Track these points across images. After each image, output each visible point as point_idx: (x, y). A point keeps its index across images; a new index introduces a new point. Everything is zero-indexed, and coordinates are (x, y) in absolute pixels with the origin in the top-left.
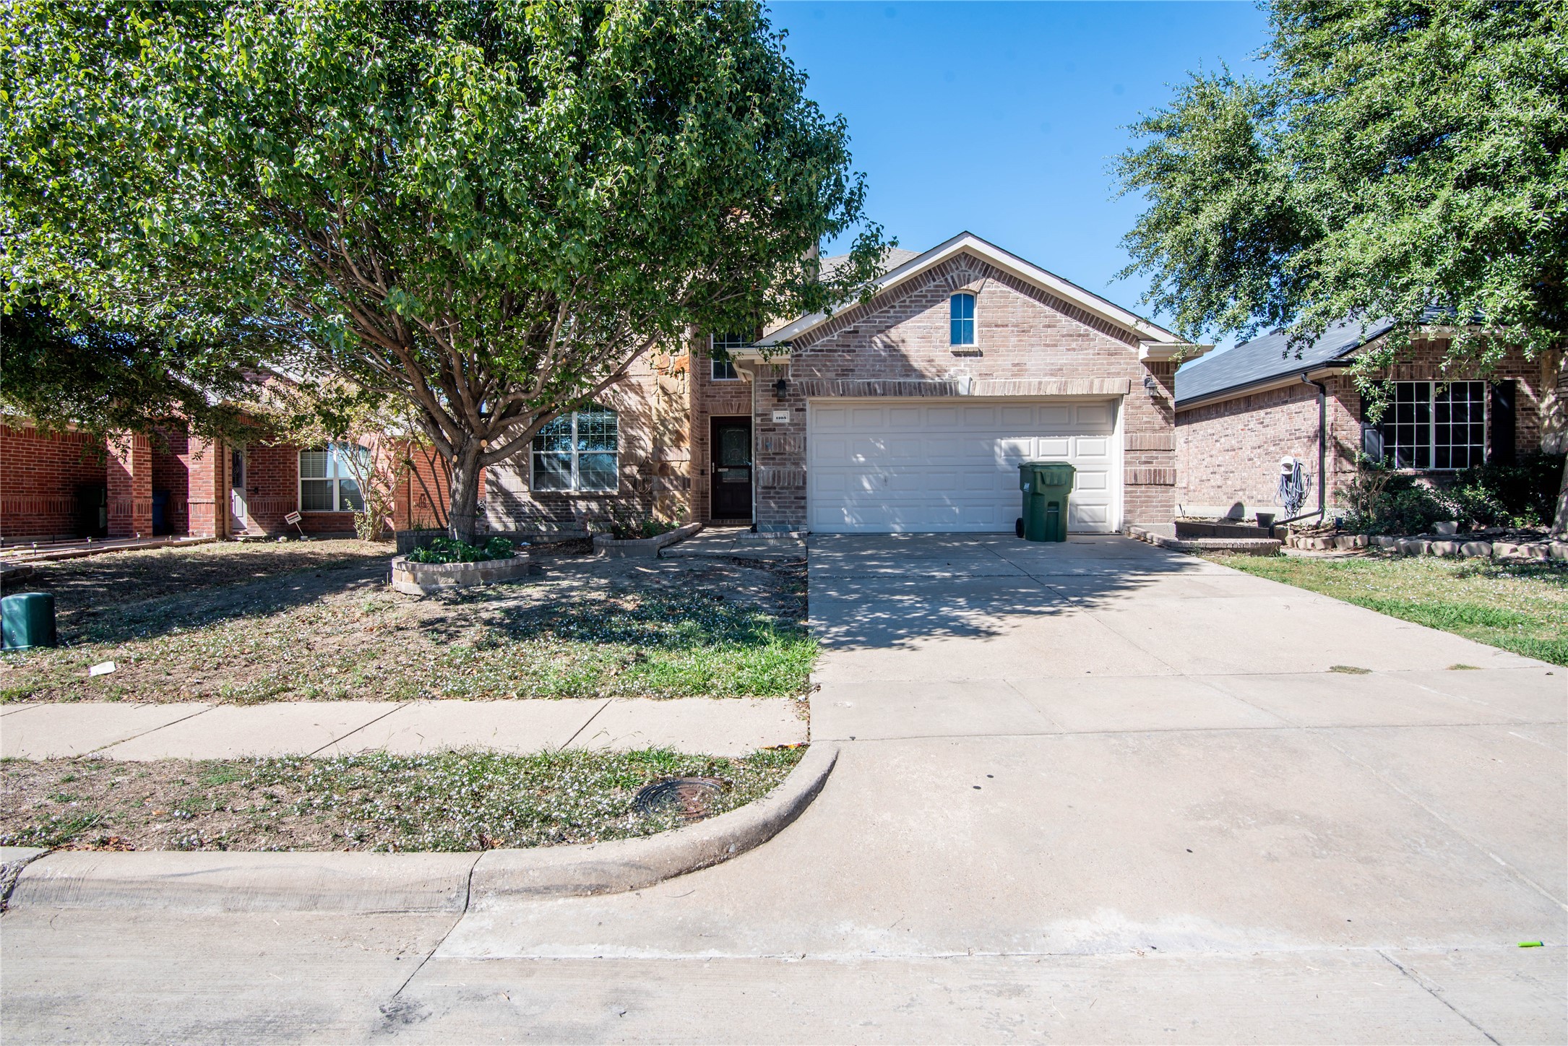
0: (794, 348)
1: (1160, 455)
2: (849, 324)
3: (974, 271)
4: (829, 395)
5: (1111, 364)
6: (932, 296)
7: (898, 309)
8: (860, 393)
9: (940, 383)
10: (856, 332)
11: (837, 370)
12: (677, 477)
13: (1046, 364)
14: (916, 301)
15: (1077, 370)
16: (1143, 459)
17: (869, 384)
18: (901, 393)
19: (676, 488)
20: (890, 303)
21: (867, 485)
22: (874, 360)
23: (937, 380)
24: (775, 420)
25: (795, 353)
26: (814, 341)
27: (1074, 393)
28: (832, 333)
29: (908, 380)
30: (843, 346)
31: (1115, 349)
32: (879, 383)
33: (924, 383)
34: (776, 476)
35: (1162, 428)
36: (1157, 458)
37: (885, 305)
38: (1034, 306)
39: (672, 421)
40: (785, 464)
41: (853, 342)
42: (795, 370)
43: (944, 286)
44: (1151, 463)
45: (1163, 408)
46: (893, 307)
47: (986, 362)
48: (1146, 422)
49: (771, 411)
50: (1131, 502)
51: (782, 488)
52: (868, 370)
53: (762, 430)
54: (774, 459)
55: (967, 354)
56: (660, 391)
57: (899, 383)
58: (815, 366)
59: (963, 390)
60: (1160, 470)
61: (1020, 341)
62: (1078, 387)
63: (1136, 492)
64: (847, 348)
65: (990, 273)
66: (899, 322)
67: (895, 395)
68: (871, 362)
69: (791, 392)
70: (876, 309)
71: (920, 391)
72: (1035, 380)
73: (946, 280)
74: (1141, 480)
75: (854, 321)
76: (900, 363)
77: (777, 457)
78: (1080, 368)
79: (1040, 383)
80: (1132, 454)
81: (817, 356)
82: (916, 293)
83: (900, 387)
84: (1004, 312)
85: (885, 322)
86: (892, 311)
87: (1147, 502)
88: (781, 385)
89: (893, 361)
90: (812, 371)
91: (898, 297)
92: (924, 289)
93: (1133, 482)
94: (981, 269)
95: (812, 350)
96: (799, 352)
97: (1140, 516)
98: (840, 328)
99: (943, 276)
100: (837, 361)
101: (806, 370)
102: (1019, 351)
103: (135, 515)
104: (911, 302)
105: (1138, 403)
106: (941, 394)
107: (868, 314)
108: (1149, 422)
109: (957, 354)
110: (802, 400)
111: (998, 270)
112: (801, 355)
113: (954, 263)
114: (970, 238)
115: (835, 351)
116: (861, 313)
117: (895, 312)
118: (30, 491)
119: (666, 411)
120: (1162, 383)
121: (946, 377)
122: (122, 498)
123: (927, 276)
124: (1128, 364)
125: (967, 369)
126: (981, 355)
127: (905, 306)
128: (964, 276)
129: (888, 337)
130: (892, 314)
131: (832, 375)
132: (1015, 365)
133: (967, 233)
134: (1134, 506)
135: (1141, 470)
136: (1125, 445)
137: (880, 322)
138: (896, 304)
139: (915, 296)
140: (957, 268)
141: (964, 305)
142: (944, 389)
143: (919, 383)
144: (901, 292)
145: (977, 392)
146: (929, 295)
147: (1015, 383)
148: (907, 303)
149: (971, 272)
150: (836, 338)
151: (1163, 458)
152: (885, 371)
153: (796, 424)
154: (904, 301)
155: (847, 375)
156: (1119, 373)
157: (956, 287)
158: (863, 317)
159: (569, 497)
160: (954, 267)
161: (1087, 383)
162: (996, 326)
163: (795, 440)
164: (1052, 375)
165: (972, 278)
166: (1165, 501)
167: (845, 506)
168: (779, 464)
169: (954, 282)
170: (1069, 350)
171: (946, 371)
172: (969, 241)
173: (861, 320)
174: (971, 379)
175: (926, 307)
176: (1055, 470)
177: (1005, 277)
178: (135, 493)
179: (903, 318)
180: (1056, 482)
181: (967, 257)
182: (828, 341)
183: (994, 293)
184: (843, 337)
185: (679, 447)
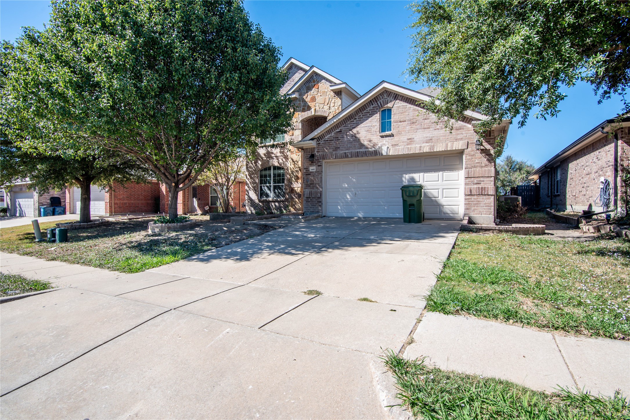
0: (317, 140)
1: (485, 179)
2: (338, 128)
3: (390, 98)
4: (330, 159)
5: (458, 134)
6: (372, 112)
7: (357, 119)
8: (342, 157)
9: (374, 151)
10: (341, 131)
11: (333, 148)
12: (297, 193)
13: (424, 138)
14: (365, 115)
15: (440, 139)
16: (475, 182)
17: (345, 153)
18: (358, 156)
19: (296, 197)
20: (354, 117)
21: (348, 197)
22: (348, 143)
23: (373, 149)
24: (311, 171)
25: (318, 143)
26: (325, 137)
27: (438, 150)
28: (331, 133)
29: (361, 150)
30: (336, 138)
31: (460, 127)
32: (349, 152)
33: (368, 151)
34: (311, 193)
35: (486, 165)
36: (483, 181)
37: (352, 118)
38: (418, 110)
39: (295, 172)
40: (314, 188)
41: (340, 136)
42: (318, 150)
43: (377, 107)
44: (480, 184)
45: (487, 155)
46: (356, 119)
47: (396, 138)
48: (477, 163)
49: (309, 167)
50: (469, 204)
51: (313, 198)
52: (345, 147)
53: (306, 175)
54: (310, 186)
55: (387, 136)
56: (291, 161)
57: (357, 152)
58: (325, 147)
59: (384, 153)
60: (485, 188)
61: (412, 127)
62: (440, 148)
63: (471, 199)
64: (337, 139)
65: (397, 98)
66: (358, 125)
67: (356, 157)
68: (346, 144)
69: (316, 159)
70: (349, 121)
71: (366, 155)
72: (418, 146)
73: (378, 104)
74: (474, 192)
75: (340, 127)
76: (358, 143)
77: (311, 185)
78: (441, 138)
79: (420, 147)
80: (469, 180)
81: (326, 143)
82: (365, 111)
83: (358, 154)
84: (404, 115)
85: (352, 126)
86: (355, 120)
87: (477, 204)
88: (312, 156)
89: (355, 142)
90: (324, 149)
91: (358, 114)
92: (368, 109)
93: (469, 193)
94: (393, 97)
95: (324, 141)
96: (319, 142)
97: (474, 210)
98: (335, 130)
99: (376, 102)
100: (333, 144)
101: (321, 149)
102: (411, 132)
103: (166, 207)
104: (363, 116)
105: (473, 153)
106: (375, 156)
107: (345, 123)
108: (479, 163)
109: (382, 137)
110: (320, 162)
111: (401, 96)
112: (320, 143)
113: (381, 95)
114: (386, 83)
115: (333, 140)
116: (342, 123)
117: (356, 121)
118: (142, 200)
119: (293, 168)
120: (487, 142)
121: (377, 147)
122: (163, 202)
123: (369, 103)
124: (467, 133)
125: (387, 143)
126: (393, 136)
127: (360, 118)
128: (385, 101)
129: (353, 132)
130: (355, 122)
131: (331, 150)
132: (408, 139)
133: (383, 81)
134: (470, 206)
135: (474, 188)
136: (465, 175)
137: (350, 126)
138: (357, 117)
139: (365, 113)
140: (383, 98)
141: (386, 114)
142: (376, 153)
143: (366, 151)
144: (359, 112)
145: (391, 153)
146: (370, 111)
147: (408, 148)
148: (361, 117)
149: (389, 98)
150: (333, 135)
151: (487, 181)
152: (352, 147)
153: (318, 172)
154: (360, 116)
155: (337, 150)
156: (462, 139)
157: (382, 106)
158: (343, 125)
159: (270, 201)
160: (381, 97)
161: (444, 145)
162: (400, 122)
163: (317, 178)
164: (427, 142)
165: (389, 101)
166: (488, 204)
167: (339, 205)
168: (312, 188)
169: (381, 104)
170: (435, 130)
171: (377, 145)
172: (385, 85)
173: (343, 126)
174: (388, 148)
175: (369, 117)
176: (411, 189)
177: (405, 98)
178: (166, 200)
179: (360, 123)
180: (411, 194)
181: (386, 92)
182: (330, 136)
183: (399, 107)
184: (336, 134)
185: (297, 182)
